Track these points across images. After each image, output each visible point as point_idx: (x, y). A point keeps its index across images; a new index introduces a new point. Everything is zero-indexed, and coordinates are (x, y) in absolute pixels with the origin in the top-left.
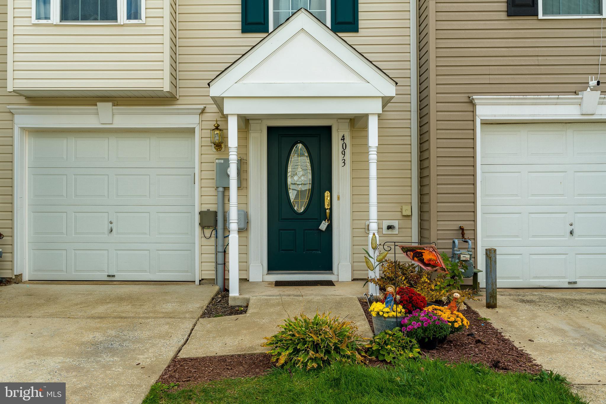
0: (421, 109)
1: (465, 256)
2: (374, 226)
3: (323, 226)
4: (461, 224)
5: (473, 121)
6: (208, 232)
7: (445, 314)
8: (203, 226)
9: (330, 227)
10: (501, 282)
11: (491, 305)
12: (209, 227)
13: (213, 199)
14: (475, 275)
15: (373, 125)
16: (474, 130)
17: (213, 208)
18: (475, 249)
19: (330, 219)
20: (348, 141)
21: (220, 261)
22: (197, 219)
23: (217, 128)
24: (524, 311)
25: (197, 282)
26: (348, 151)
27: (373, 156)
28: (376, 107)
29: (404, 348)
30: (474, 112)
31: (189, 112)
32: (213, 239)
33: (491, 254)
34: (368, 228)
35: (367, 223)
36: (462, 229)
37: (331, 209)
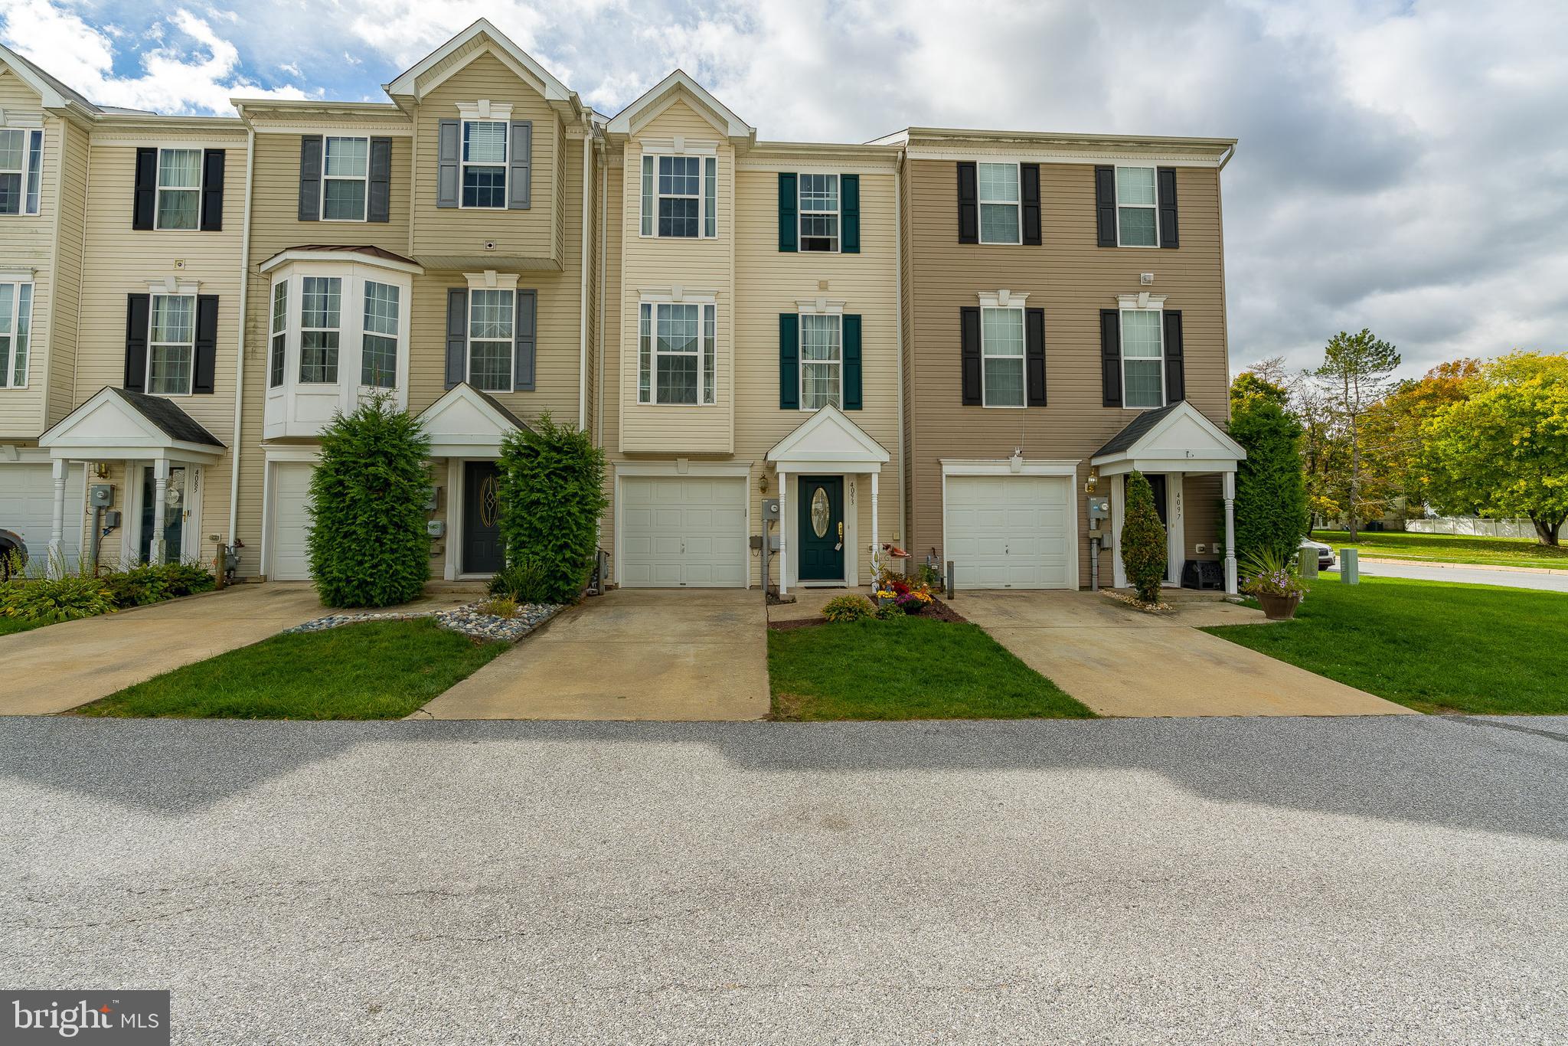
0: (905, 447)
1: (935, 567)
2: (875, 547)
3: (838, 547)
4: (933, 545)
5: (941, 475)
6: (756, 552)
7: (919, 596)
8: (752, 547)
9: (842, 548)
10: (956, 586)
11: (950, 598)
12: (756, 548)
13: (760, 528)
14: (942, 580)
15: (875, 479)
16: (941, 482)
17: (759, 534)
18: (943, 563)
19: (843, 542)
20: (855, 486)
21: (766, 572)
22: (748, 542)
23: (764, 478)
24: (970, 601)
25: (748, 588)
26: (855, 494)
27: (875, 500)
28: (877, 468)
29: (897, 612)
30: (941, 469)
31: (743, 465)
32: (759, 556)
33: (950, 565)
34: (871, 548)
35: (870, 545)
36: (933, 549)
37: (843, 535)
